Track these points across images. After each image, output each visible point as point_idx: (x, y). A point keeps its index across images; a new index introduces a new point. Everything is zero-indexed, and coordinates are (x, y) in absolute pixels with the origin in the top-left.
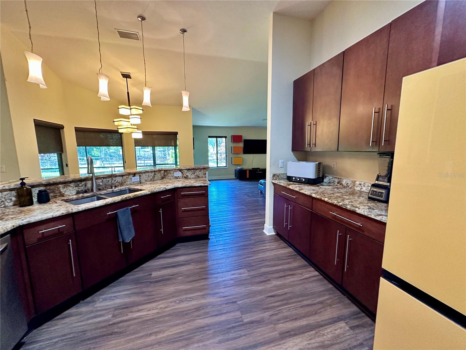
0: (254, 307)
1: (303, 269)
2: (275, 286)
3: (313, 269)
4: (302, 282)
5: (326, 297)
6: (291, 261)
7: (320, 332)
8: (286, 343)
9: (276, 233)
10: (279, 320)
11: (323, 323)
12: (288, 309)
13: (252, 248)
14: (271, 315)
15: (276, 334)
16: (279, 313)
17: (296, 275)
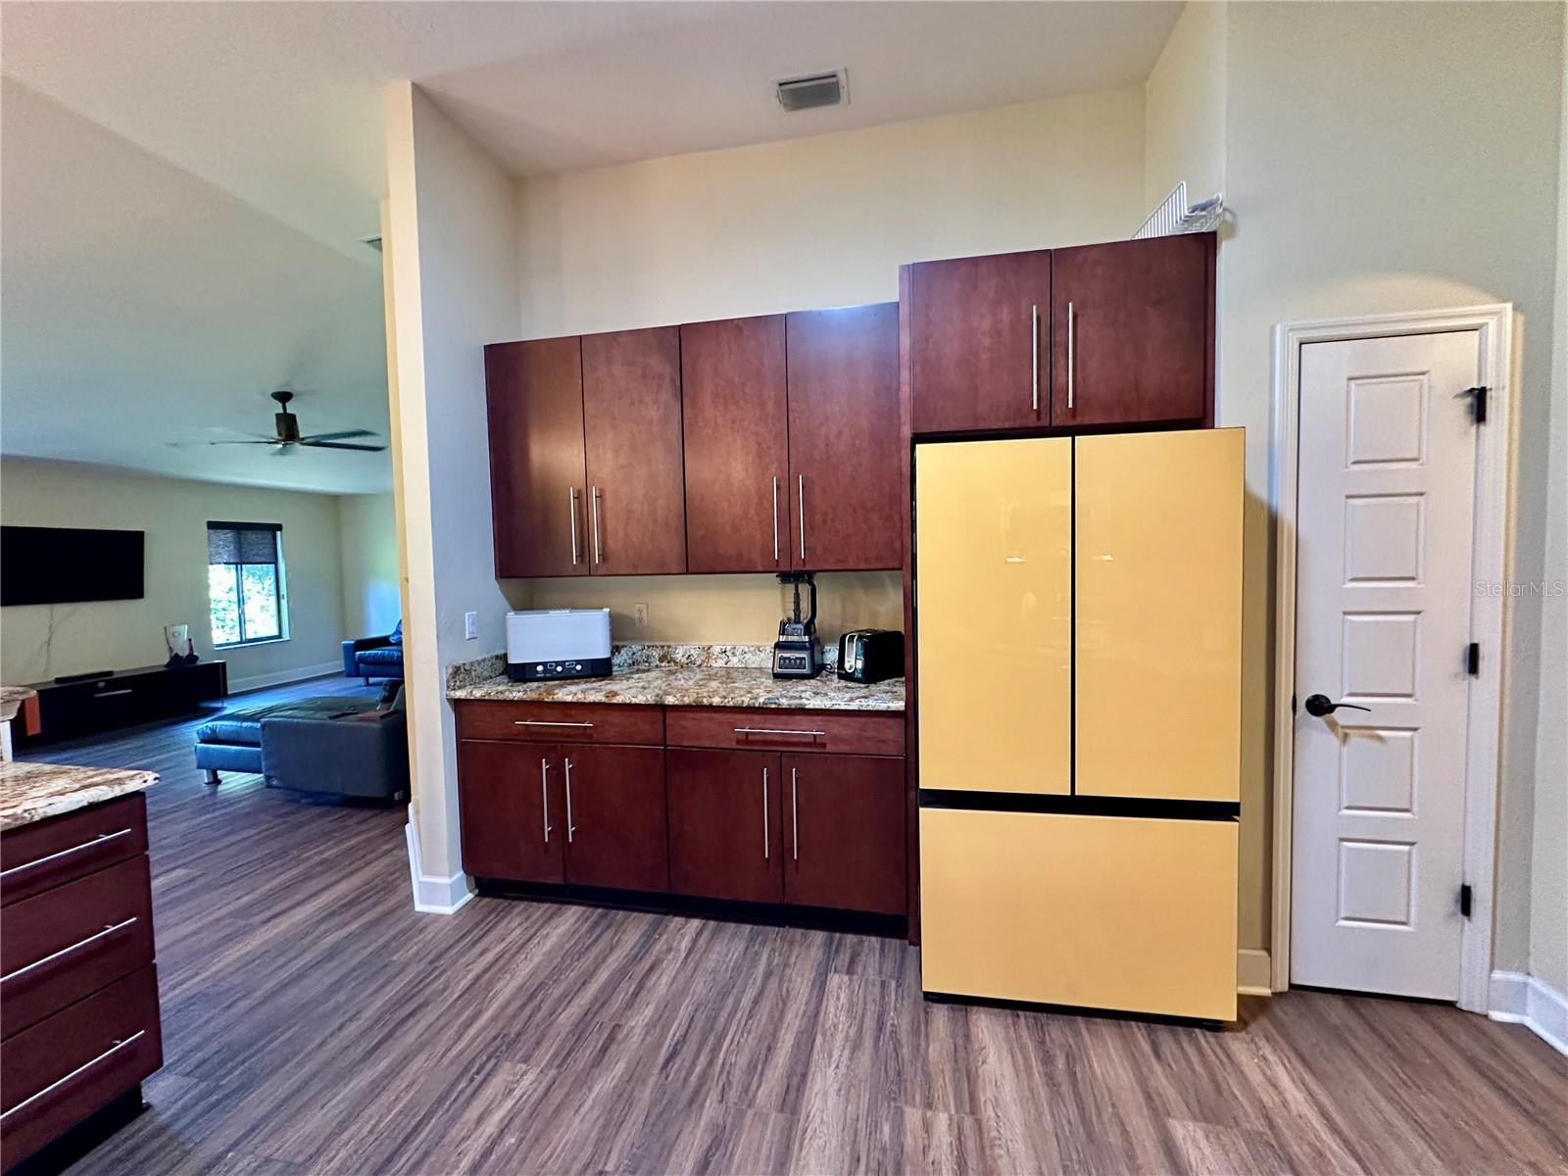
0: (665, 1126)
1: (660, 935)
2: (650, 1027)
3: (678, 920)
4: (691, 965)
5: (765, 956)
6: (612, 939)
7: (827, 1026)
8: (810, 1112)
9: (477, 891)
10: (746, 1090)
11: (812, 1007)
12: (733, 1046)
13: (444, 990)
14: (720, 1098)
15: (775, 1120)
16: (729, 1073)
17: (663, 961)
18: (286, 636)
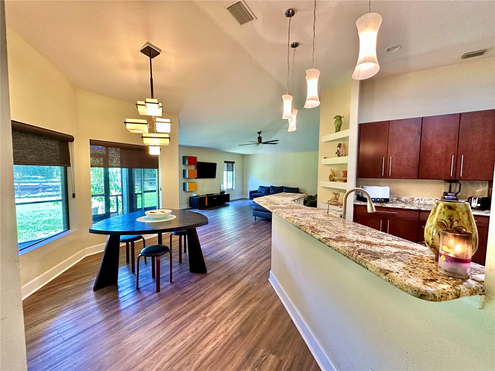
18: (234, 189)
